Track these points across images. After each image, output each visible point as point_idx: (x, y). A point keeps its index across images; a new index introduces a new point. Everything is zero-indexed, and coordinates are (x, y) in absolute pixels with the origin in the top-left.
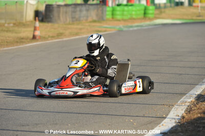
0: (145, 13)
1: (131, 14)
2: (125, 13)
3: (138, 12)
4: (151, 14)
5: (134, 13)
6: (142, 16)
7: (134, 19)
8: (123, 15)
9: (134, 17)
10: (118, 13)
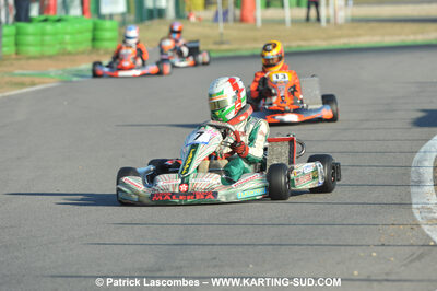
0: (94, 39)
1: (62, 43)
2: (47, 38)
3: (79, 37)
4: (111, 40)
5: (67, 38)
6: (87, 45)
7: (69, 54)
8: (42, 44)
9: (70, 48)
10: (30, 39)
